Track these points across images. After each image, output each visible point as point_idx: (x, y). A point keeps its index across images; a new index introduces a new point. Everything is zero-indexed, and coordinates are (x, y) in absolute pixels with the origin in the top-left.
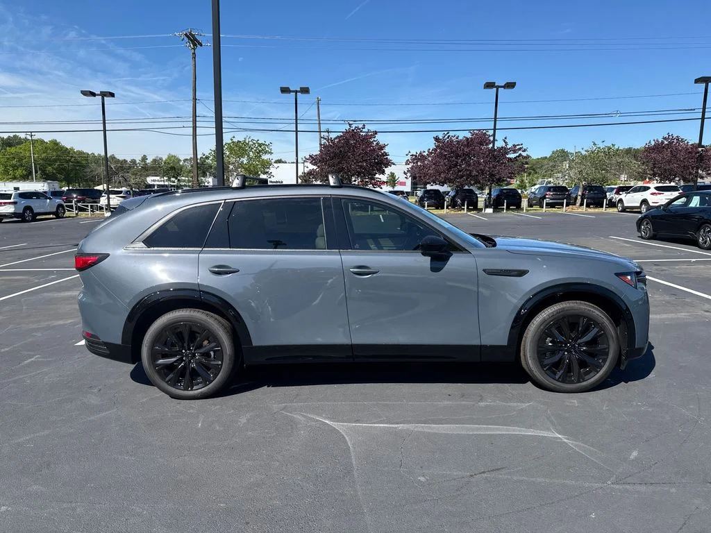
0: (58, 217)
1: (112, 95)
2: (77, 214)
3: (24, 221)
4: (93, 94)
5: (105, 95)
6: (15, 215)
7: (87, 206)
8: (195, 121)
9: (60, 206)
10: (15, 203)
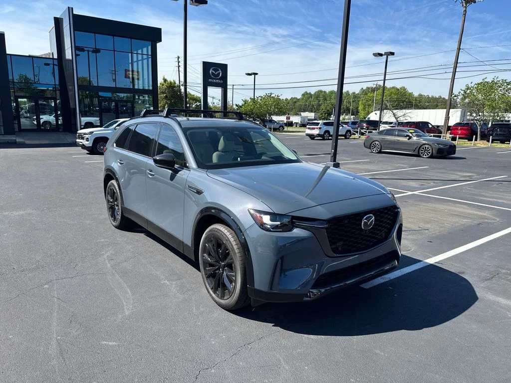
0: (346, 138)
1: (392, 54)
2: (360, 137)
3: (324, 139)
4: (381, 55)
5: (389, 55)
6: (319, 135)
7: (366, 132)
8: (455, 67)
9: (349, 131)
10: (320, 128)
